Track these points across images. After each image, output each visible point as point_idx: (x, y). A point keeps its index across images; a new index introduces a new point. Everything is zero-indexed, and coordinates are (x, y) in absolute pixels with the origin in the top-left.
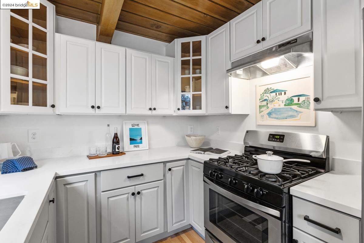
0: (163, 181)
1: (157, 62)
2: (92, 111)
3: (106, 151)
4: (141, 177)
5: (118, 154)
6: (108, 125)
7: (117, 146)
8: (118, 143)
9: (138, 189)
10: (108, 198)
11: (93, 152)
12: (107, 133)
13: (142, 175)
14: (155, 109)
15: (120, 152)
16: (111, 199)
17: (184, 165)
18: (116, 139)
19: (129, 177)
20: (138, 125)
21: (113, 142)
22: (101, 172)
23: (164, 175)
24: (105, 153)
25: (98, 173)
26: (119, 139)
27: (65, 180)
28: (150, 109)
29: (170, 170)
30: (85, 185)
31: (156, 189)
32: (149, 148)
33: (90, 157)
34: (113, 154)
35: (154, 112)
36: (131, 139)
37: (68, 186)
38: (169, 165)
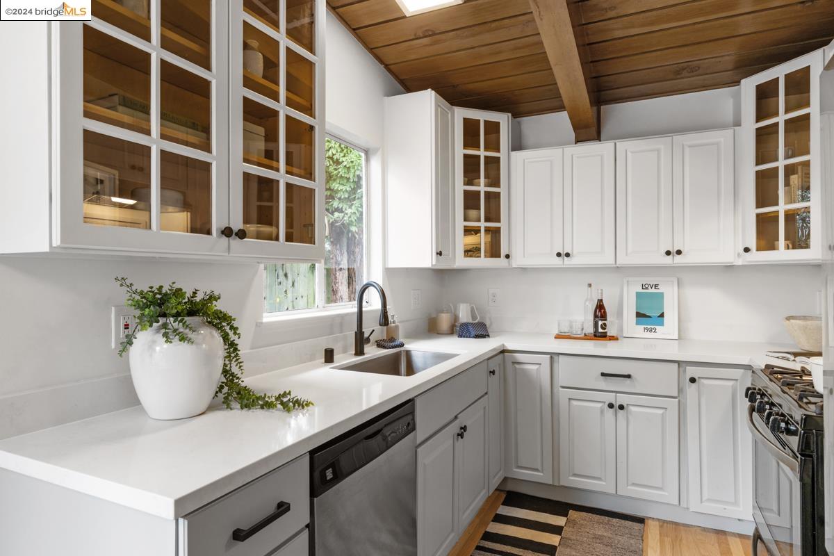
0: (677, 400)
1: (687, 150)
2: (558, 262)
3: (583, 329)
4: (628, 381)
5: (604, 336)
6: (590, 285)
7: (600, 323)
8: (604, 317)
9: (622, 399)
10: (570, 399)
11: (565, 329)
12: (586, 300)
13: (629, 376)
14: (679, 252)
15: (608, 334)
16: (574, 403)
17: (737, 380)
18: (600, 311)
19: (603, 374)
20: (656, 286)
21: (596, 316)
22: (560, 356)
23: (680, 390)
24: (579, 333)
25: (555, 357)
26: (605, 312)
27: (514, 357)
28: (668, 253)
29: (693, 380)
30: (537, 369)
31: (661, 411)
32: (680, 338)
33: (558, 337)
34: (595, 336)
35: (678, 259)
36: (639, 315)
37: (517, 366)
38: (691, 371)
